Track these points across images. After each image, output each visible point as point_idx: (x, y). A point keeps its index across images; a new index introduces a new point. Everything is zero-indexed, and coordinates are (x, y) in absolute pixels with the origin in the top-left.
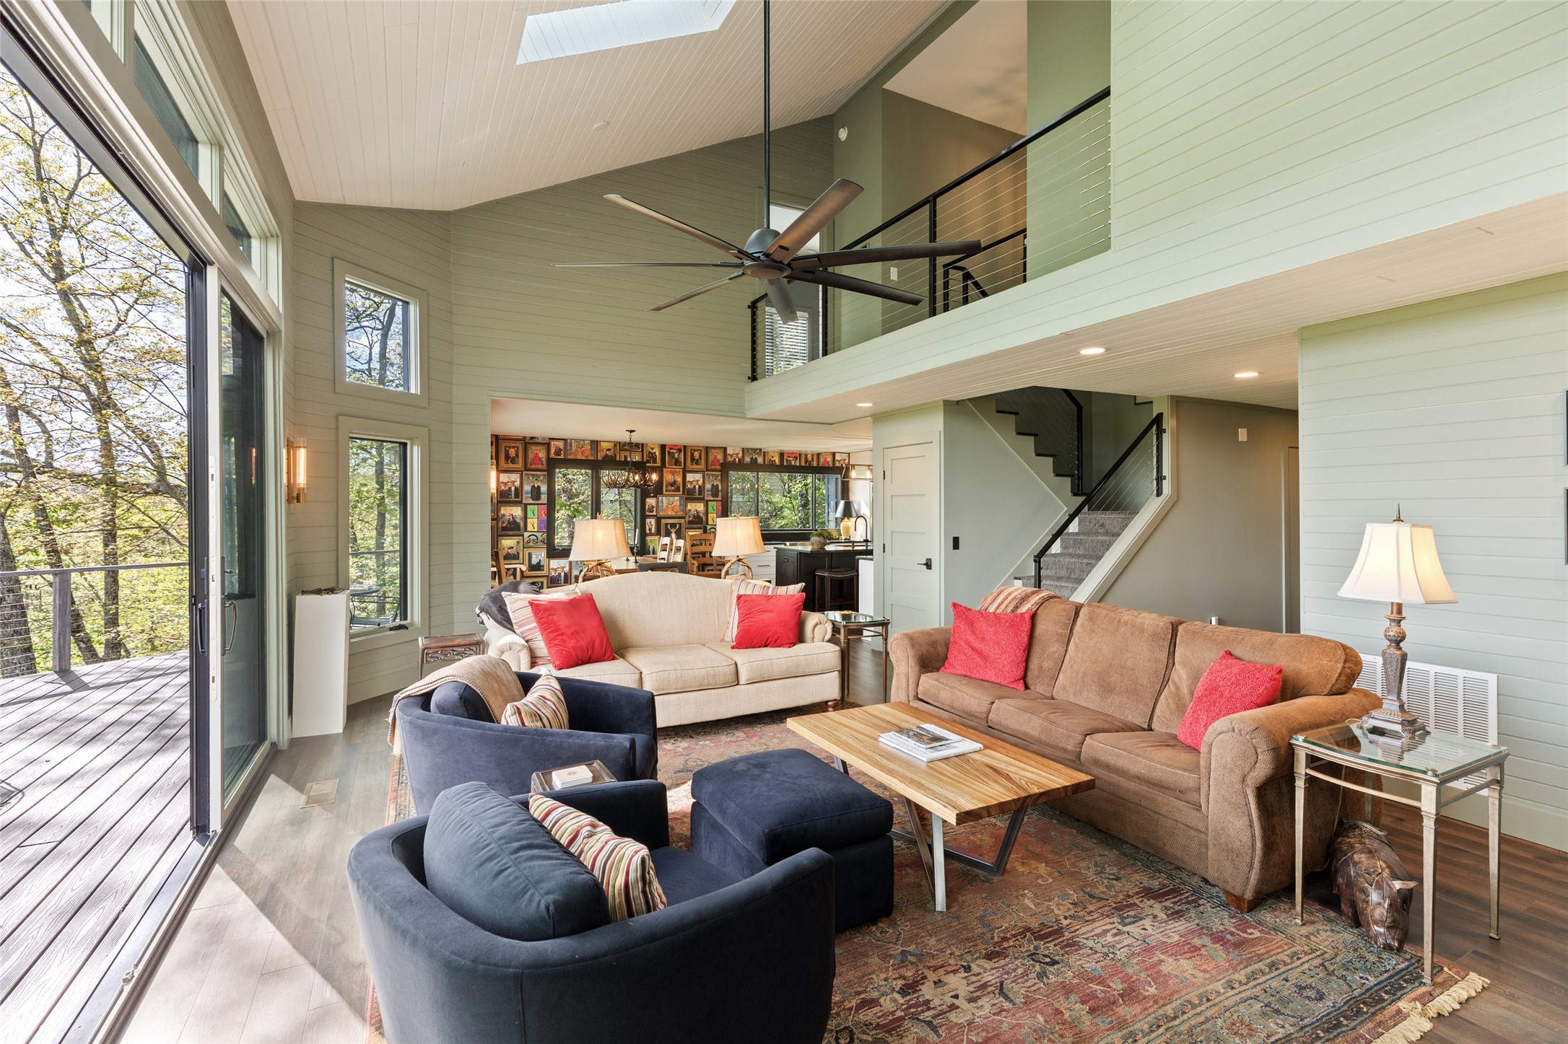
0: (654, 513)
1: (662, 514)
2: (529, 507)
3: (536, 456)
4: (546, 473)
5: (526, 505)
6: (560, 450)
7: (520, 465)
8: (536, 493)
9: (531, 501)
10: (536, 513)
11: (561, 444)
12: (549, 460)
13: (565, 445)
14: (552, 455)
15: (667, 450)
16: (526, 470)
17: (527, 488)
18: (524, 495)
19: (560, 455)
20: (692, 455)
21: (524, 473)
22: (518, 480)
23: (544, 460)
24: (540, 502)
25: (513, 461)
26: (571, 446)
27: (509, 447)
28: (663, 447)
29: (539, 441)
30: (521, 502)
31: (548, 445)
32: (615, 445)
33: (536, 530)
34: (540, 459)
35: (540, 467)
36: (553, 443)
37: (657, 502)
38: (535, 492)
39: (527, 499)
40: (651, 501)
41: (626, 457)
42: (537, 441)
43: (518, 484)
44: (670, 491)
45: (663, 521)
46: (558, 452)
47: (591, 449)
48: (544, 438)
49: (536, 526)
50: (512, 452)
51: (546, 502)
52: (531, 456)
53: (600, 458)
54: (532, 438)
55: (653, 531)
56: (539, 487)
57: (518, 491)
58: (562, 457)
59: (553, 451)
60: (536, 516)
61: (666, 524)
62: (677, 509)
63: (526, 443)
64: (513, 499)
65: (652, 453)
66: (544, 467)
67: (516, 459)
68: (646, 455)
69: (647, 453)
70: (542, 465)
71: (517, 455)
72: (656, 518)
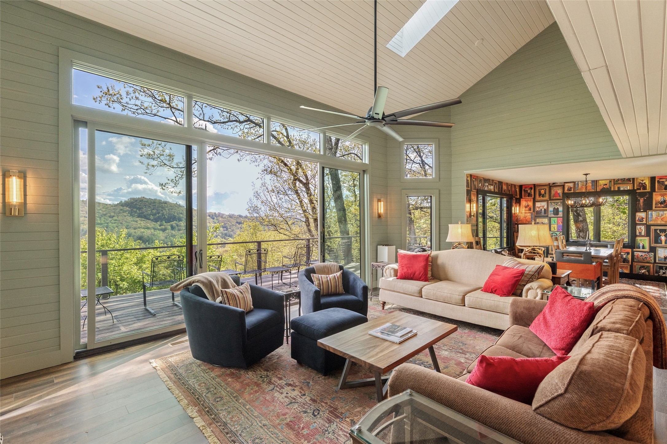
0: (644, 222)
2: (552, 218)
3: (556, 192)
4: (562, 201)
5: (550, 218)
6: (571, 188)
7: (547, 198)
8: (556, 212)
9: (553, 216)
10: (556, 221)
11: (571, 185)
12: (564, 193)
13: (575, 185)
14: (566, 191)
16: (550, 200)
17: (551, 209)
18: (549, 213)
21: (549, 201)
22: (546, 205)
23: (561, 194)
24: (559, 216)
25: (543, 196)
26: (578, 185)
27: (541, 189)
28: (653, 179)
29: (558, 184)
30: (547, 216)
31: (563, 186)
32: (610, 181)
33: (556, 230)
34: (558, 194)
35: (558, 198)
36: (566, 185)
37: (647, 215)
38: (555, 211)
39: (551, 214)
40: (641, 215)
41: (619, 188)
42: (557, 185)
43: (545, 207)
44: (659, 207)
45: (653, 228)
46: (570, 189)
47: (592, 185)
48: (561, 183)
49: (556, 228)
50: (543, 192)
51: (562, 216)
52: (553, 192)
53: (598, 190)
54: (554, 184)
55: (643, 233)
56: (558, 208)
57: (546, 211)
58: (572, 191)
59: (566, 188)
60: (556, 223)
61: (656, 230)
63: (550, 187)
64: (543, 215)
65: (642, 184)
66: (561, 198)
67: (545, 195)
68: (637, 185)
69: (638, 184)
70: (560, 197)
71: (545, 193)
72: (645, 225)
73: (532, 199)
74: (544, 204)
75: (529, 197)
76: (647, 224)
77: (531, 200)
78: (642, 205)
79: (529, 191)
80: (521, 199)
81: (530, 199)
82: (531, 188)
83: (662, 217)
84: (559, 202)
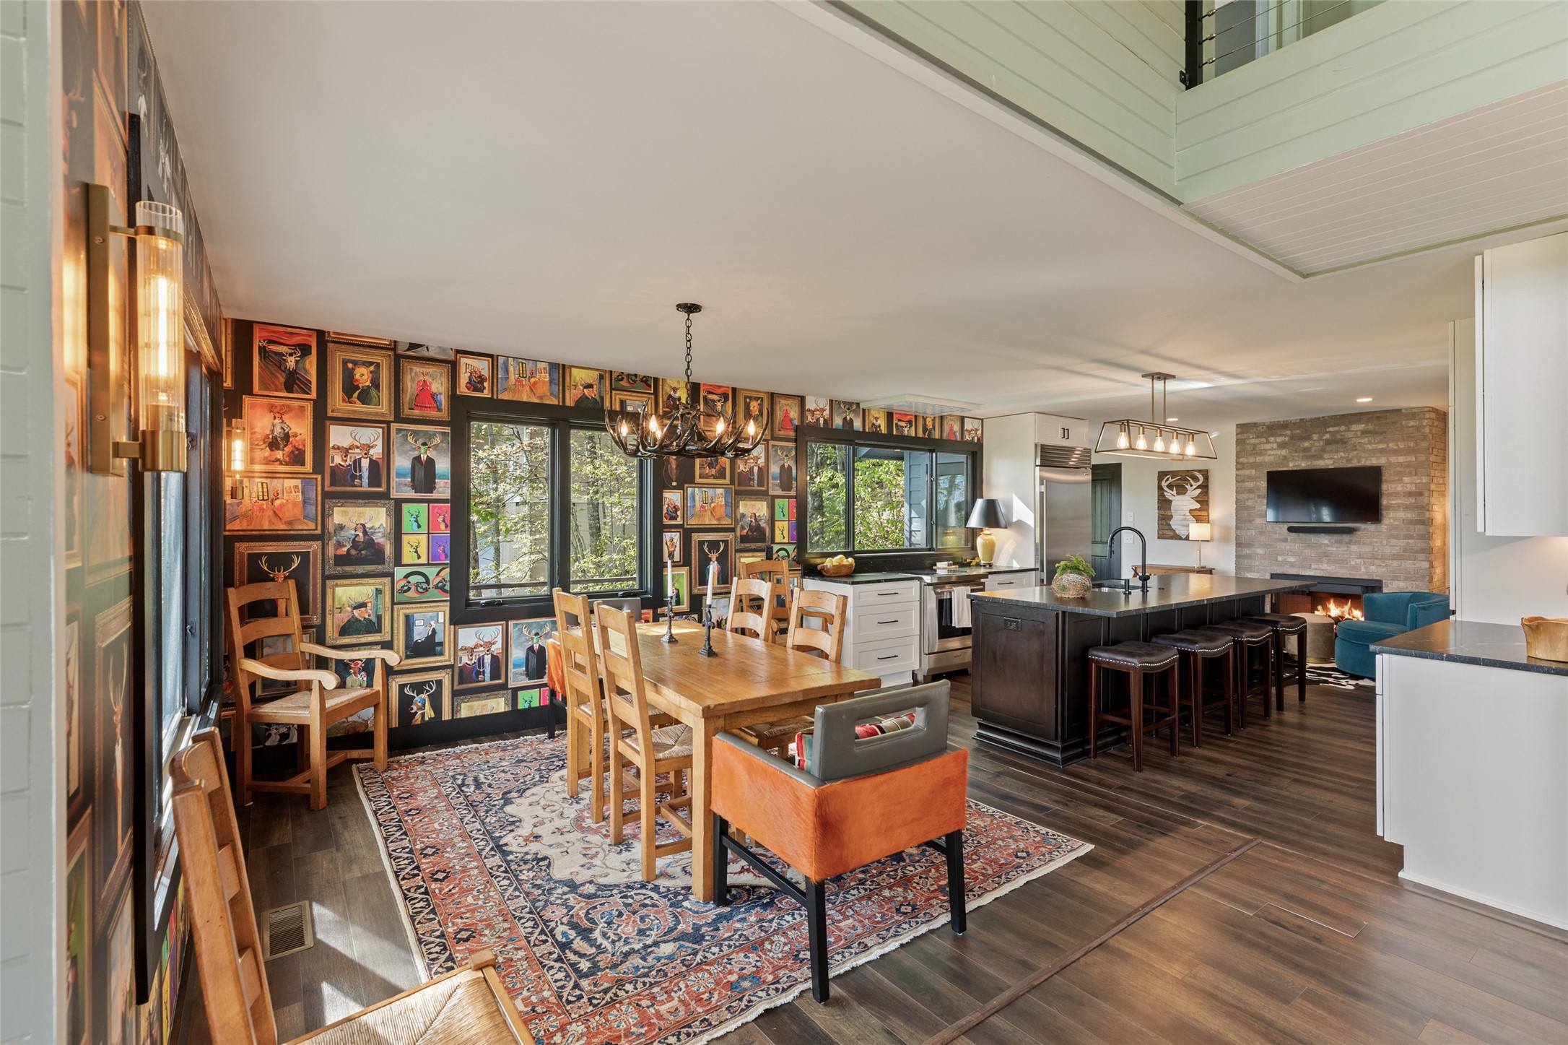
0: (679, 521)
1: (693, 522)
2: (406, 507)
3: (424, 388)
4: (448, 430)
5: (399, 503)
6: (482, 379)
7: (383, 407)
8: (424, 475)
9: (412, 494)
10: (423, 520)
11: (483, 366)
12: (454, 398)
13: (494, 367)
14: (463, 389)
15: (702, 394)
16: (399, 419)
17: (402, 462)
18: (394, 480)
19: (481, 390)
20: (747, 407)
21: (394, 426)
22: (379, 443)
23: (444, 400)
24: (435, 495)
25: (365, 398)
26: (507, 371)
27: (355, 363)
29: (431, 354)
30: (385, 496)
31: (453, 366)
32: (601, 377)
33: (424, 560)
34: (433, 396)
35: (433, 414)
36: (464, 361)
37: (684, 498)
38: (421, 474)
39: (401, 488)
40: (672, 497)
41: (623, 403)
42: (425, 353)
43: (377, 452)
44: (707, 477)
45: (696, 537)
46: (476, 383)
47: (551, 382)
48: (443, 350)
49: (423, 550)
50: (363, 376)
51: (447, 495)
52: (410, 387)
53: (569, 403)
54: (413, 346)
55: (676, 556)
56: (431, 462)
57: (379, 471)
58: (486, 394)
59: (464, 379)
60: (424, 529)
61: (701, 543)
62: (721, 512)
63: (398, 358)
64: (365, 487)
65: (674, 399)
66: (444, 415)
67: (373, 391)
68: (663, 402)
69: (666, 398)
70: (440, 410)
71: (376, 384)
72: (681, 531)
73: (309, 407)
74: (371, 436)
75: (289, 390)
76: (686, 526)
77: (302, 409)
78: (674, 466)
79: (291, 362)
80: (247, 400)
81: (295, 404)
82: (305, 350)
83: (713, 505)
84: (435, 434)
